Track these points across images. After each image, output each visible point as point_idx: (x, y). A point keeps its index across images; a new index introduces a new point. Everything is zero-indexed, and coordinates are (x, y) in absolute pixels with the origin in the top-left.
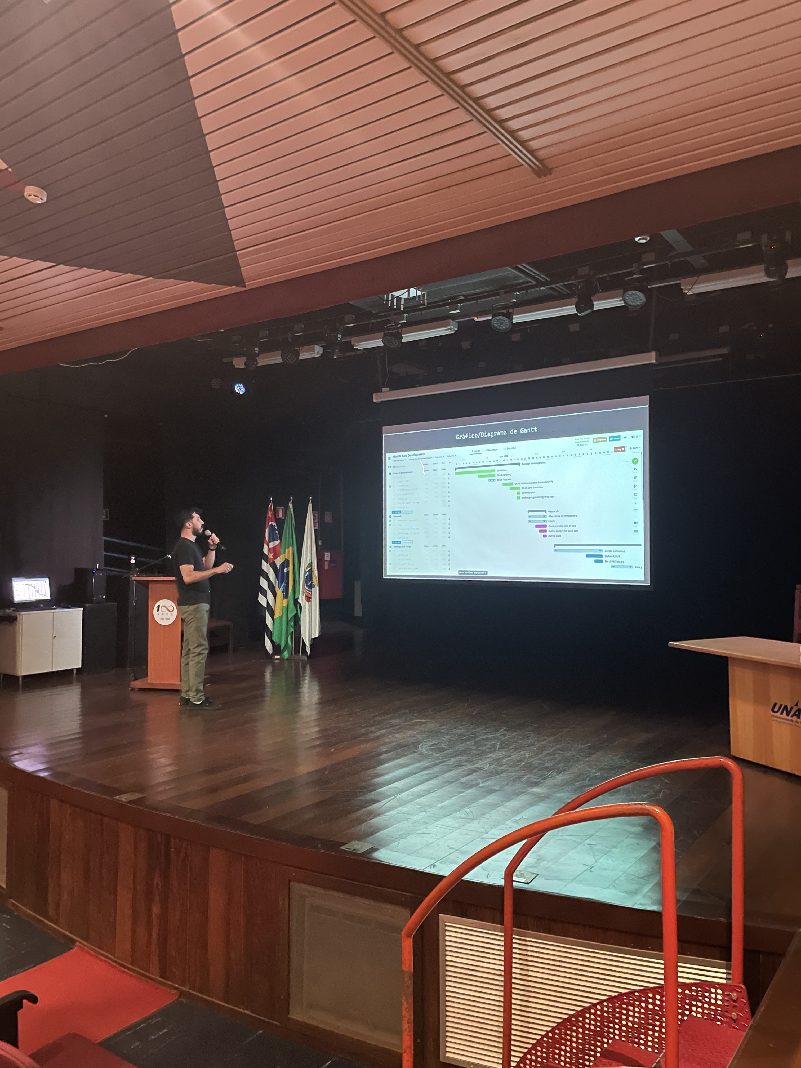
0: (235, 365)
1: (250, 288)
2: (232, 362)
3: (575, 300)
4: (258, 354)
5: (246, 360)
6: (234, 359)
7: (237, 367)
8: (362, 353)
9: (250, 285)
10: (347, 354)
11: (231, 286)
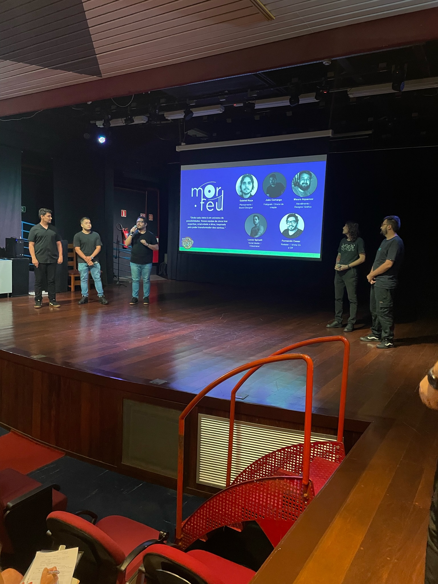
0: (97, 125)
1: (104, 78)
2: (96, 124)
3: (289, 97)
4: (111, 120)
5: (103, 123)
6: (96, 122)
7: (98, 126)
8: (170, 122)
9: (105, 75)
10: (162, 122)
11: (93, 76)
